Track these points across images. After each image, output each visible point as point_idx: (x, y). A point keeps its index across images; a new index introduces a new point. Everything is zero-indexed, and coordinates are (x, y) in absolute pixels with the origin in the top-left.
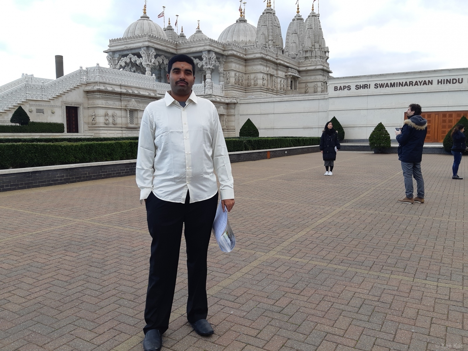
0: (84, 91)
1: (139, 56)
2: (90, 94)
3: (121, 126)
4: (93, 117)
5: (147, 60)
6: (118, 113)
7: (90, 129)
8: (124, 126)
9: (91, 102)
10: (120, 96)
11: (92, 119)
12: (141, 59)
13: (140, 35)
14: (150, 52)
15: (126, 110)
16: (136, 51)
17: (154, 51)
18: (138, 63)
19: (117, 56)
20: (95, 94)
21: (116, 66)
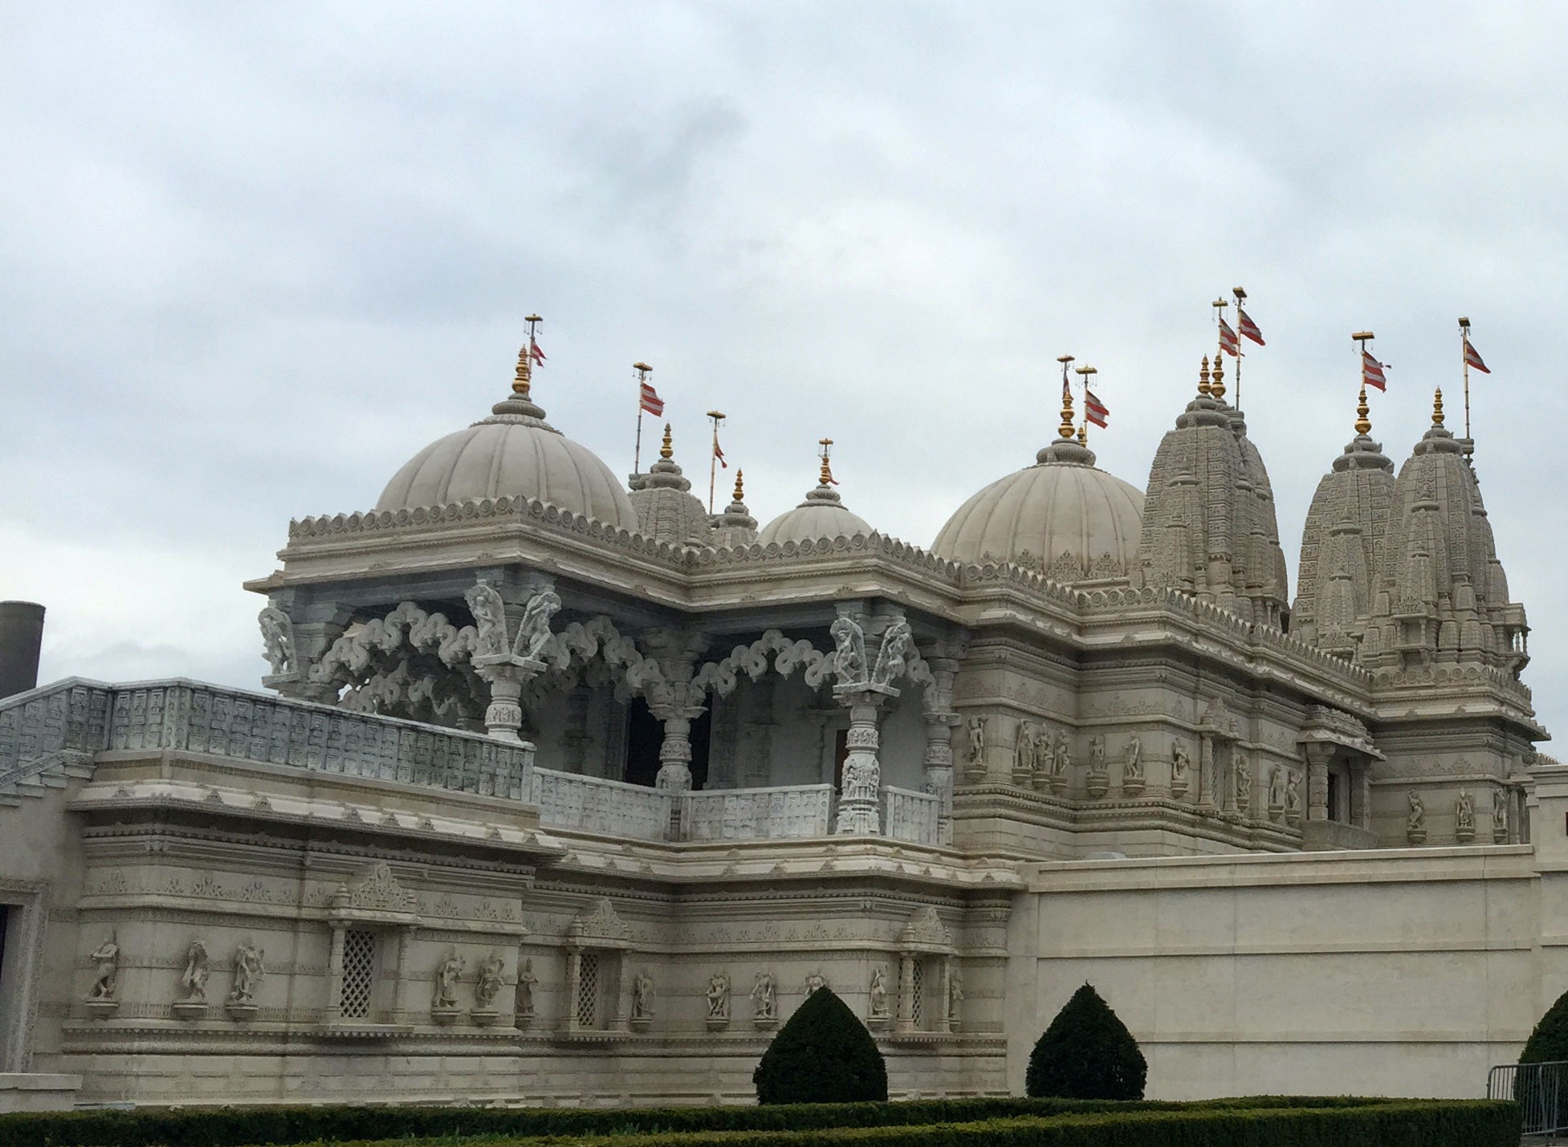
0: (69, 812)
1: (460, 615)
2: (106, 828)
3: (281, 1027)
4: (104, 969)
5: (505, 641)
6: (273, 945)
7: (69, 1045)
8: (304, 1028)
9: (103, 875)
10: (301, 843)
11: (95, 981)
12: (467, 630)
13: (478, 502)
14: (525, 595)
15: (323, 928)
16: (446, 590)
17: (549, 591)
18: (446, 653)
19: (325, 611)
20: (135, 828)
21: (314, 667)
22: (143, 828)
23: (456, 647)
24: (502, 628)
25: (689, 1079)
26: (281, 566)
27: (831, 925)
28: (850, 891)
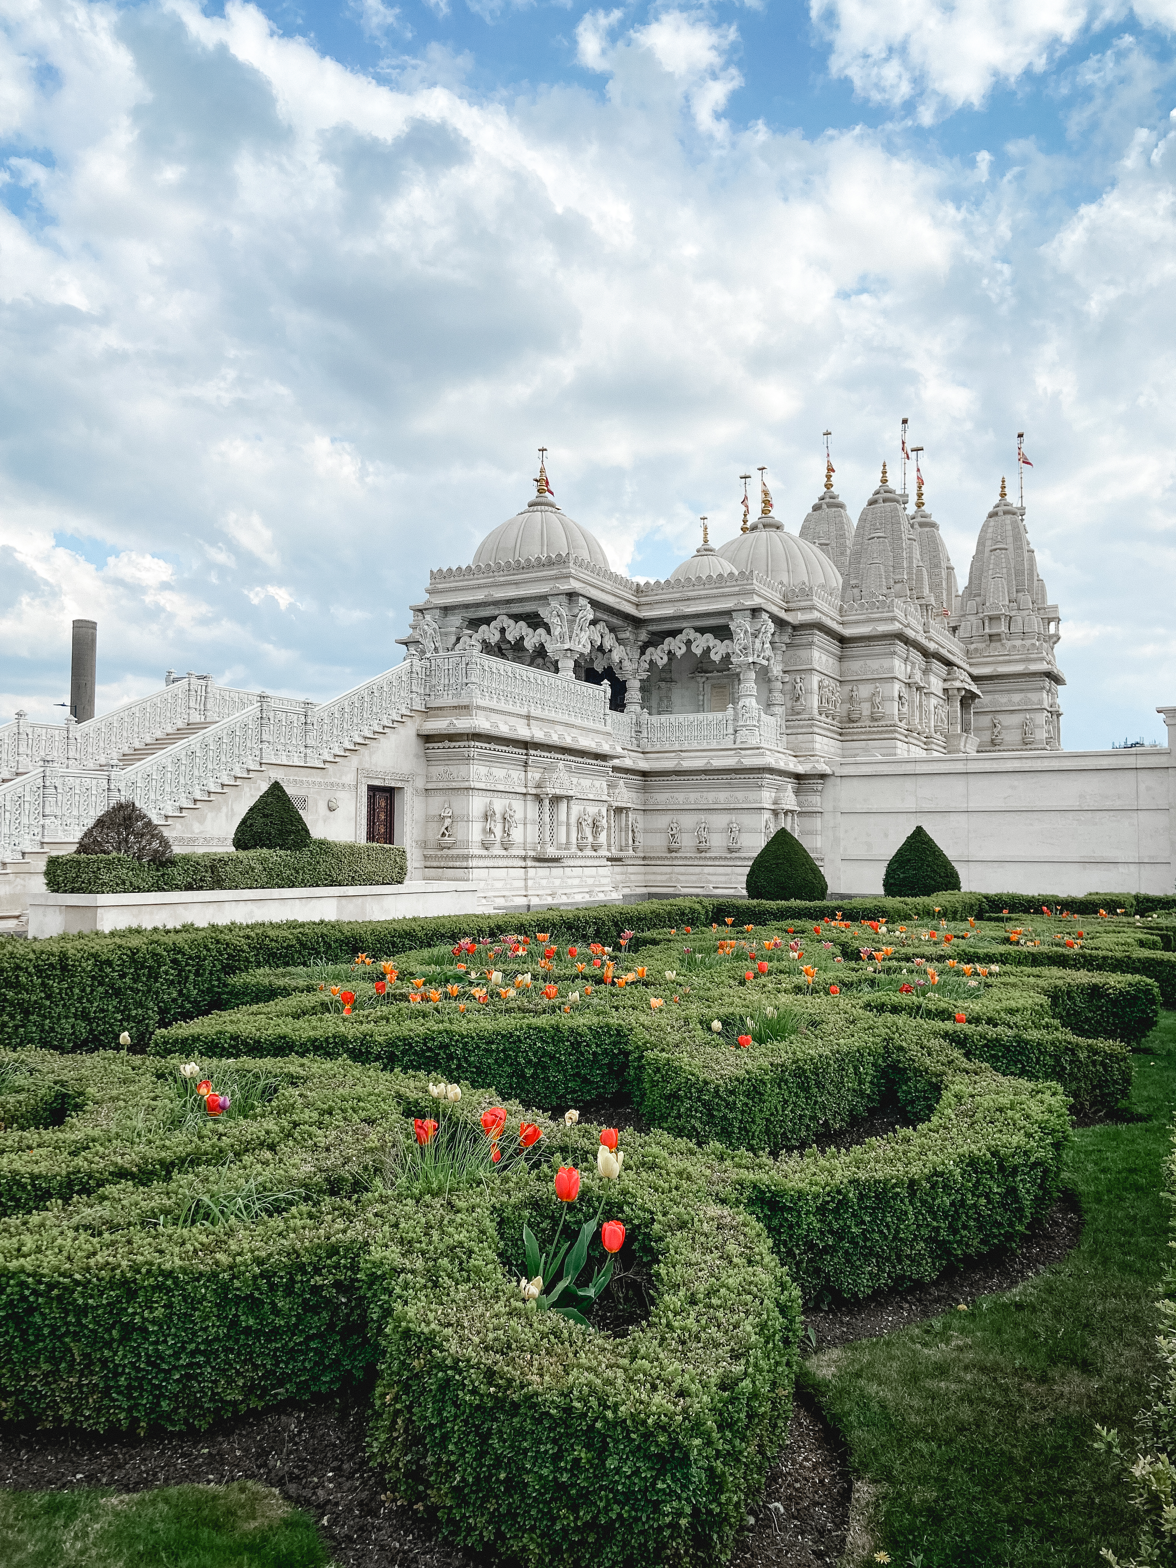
0: (418, 735)
2: (440, 744)
3: (522, 852)
4: (447, 822)
5: (567, 637)
7: (428, 864)
8: (533, 853)
9: (437, 770)
10: (524, 751)
11: (443, 829)
12: (541, 631)
13: (543, 557)
14: (576, 611)
15: (538, 798)
16: (528, 608)
17: (588, 607)
18: (529, 644)
19: (456, 620)
20: (457, 744)
22: (462, 744)
23: (535, 640)
24: (566, 629)
25: (659, 878)
26: (427, 596)
27: (740, 795)
28: (752, 776)
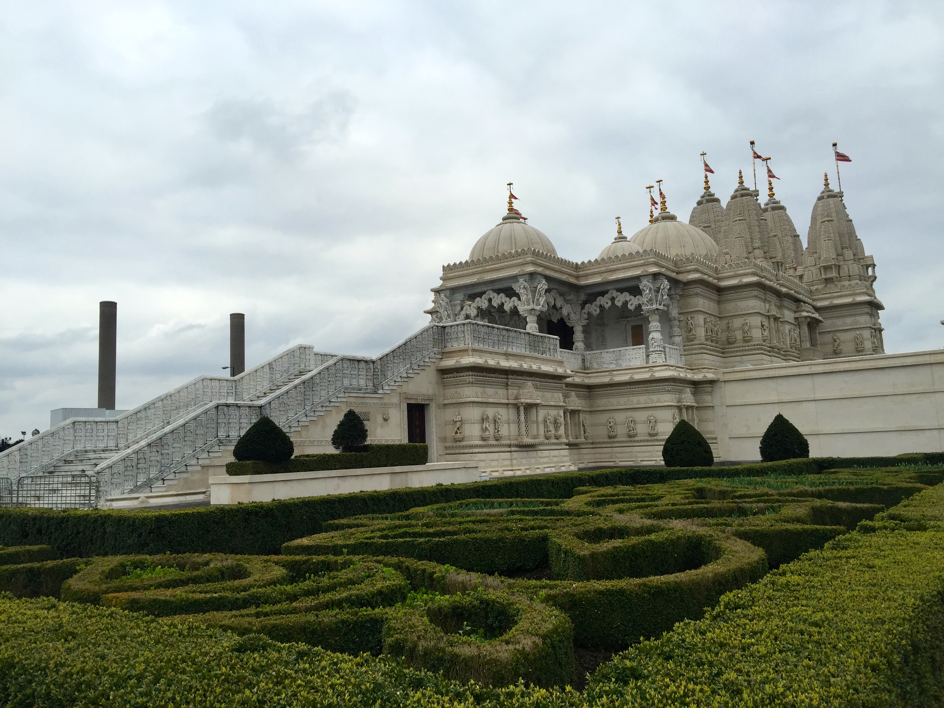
0: (438, 370)
1: (510, 293)
2: (451, 375)
3: (508, 442)
4: (458, 424)
5: (531, 301)
6: (503, 413)
7: (448, 452)
8: (515, 442)
9: (450, 391)
10: (505, 376)
11: (456, 429)
12: (515, 299)
13: (513, 251)
14: (536, 284)
15: (517, 407)
16: (505, 285)
17: (544, 281)
18: (507, 307)
19: (459, 296)
20: (462, 374)
21: (457, 317)
22: (465, 374)
23: (511, 305)
24: (530, 296)
25: (603, 456)
26: (441, 282)
27: (654, 397)
28: (662, 384)
